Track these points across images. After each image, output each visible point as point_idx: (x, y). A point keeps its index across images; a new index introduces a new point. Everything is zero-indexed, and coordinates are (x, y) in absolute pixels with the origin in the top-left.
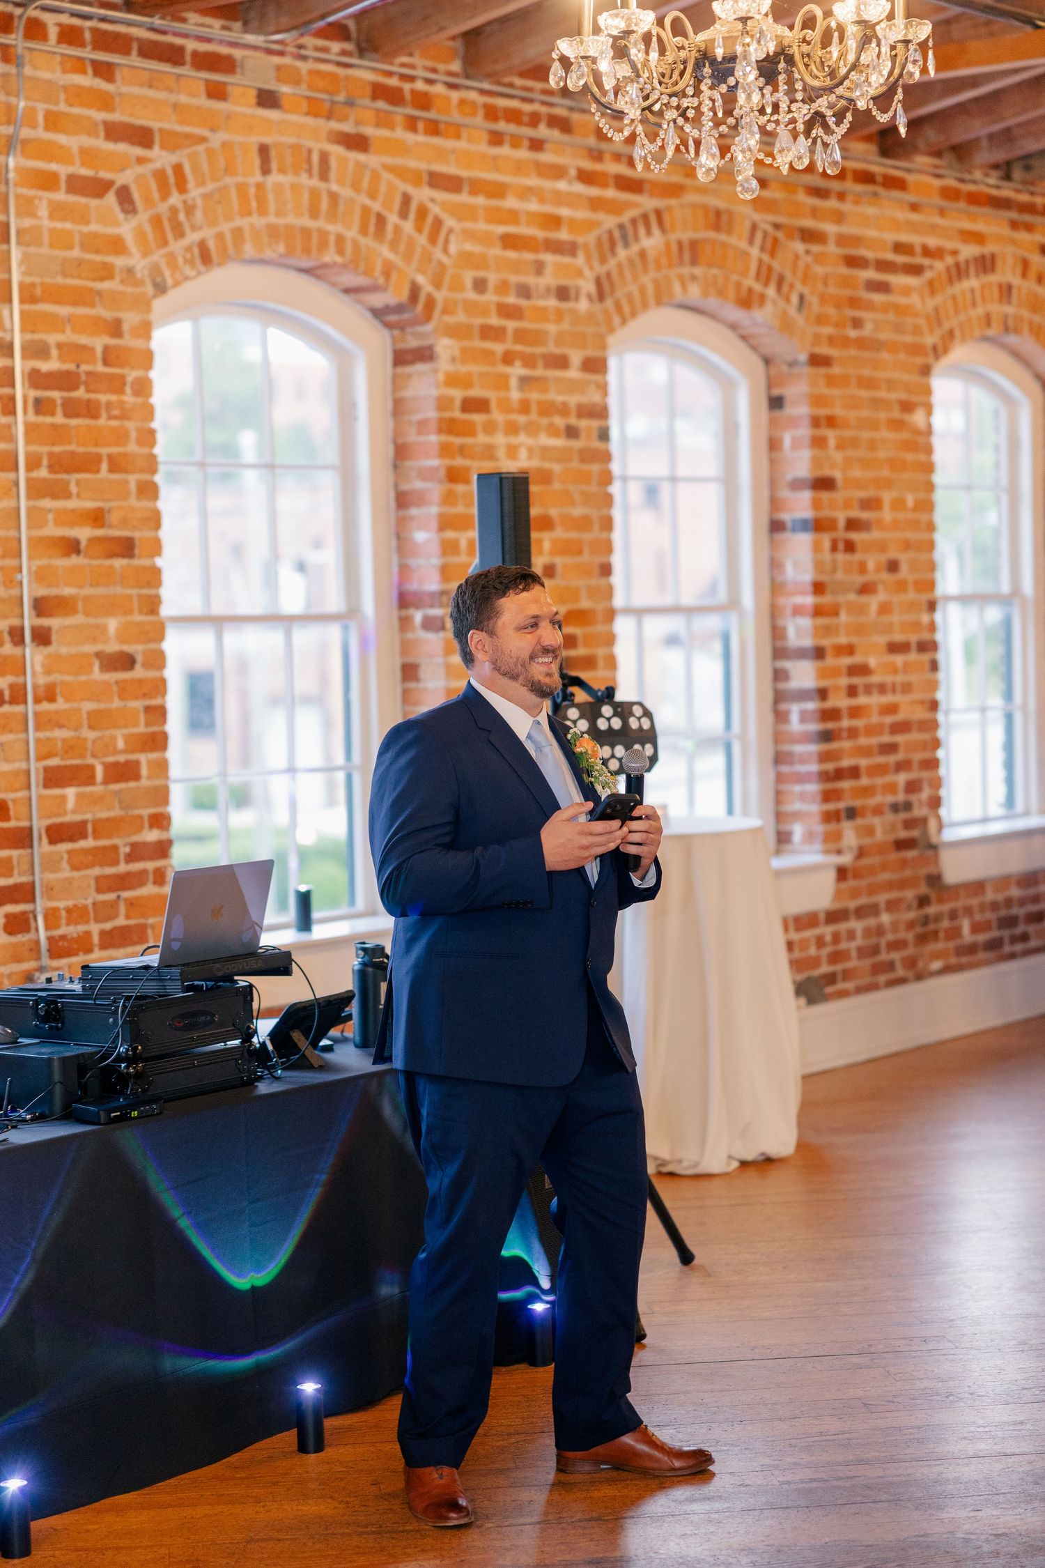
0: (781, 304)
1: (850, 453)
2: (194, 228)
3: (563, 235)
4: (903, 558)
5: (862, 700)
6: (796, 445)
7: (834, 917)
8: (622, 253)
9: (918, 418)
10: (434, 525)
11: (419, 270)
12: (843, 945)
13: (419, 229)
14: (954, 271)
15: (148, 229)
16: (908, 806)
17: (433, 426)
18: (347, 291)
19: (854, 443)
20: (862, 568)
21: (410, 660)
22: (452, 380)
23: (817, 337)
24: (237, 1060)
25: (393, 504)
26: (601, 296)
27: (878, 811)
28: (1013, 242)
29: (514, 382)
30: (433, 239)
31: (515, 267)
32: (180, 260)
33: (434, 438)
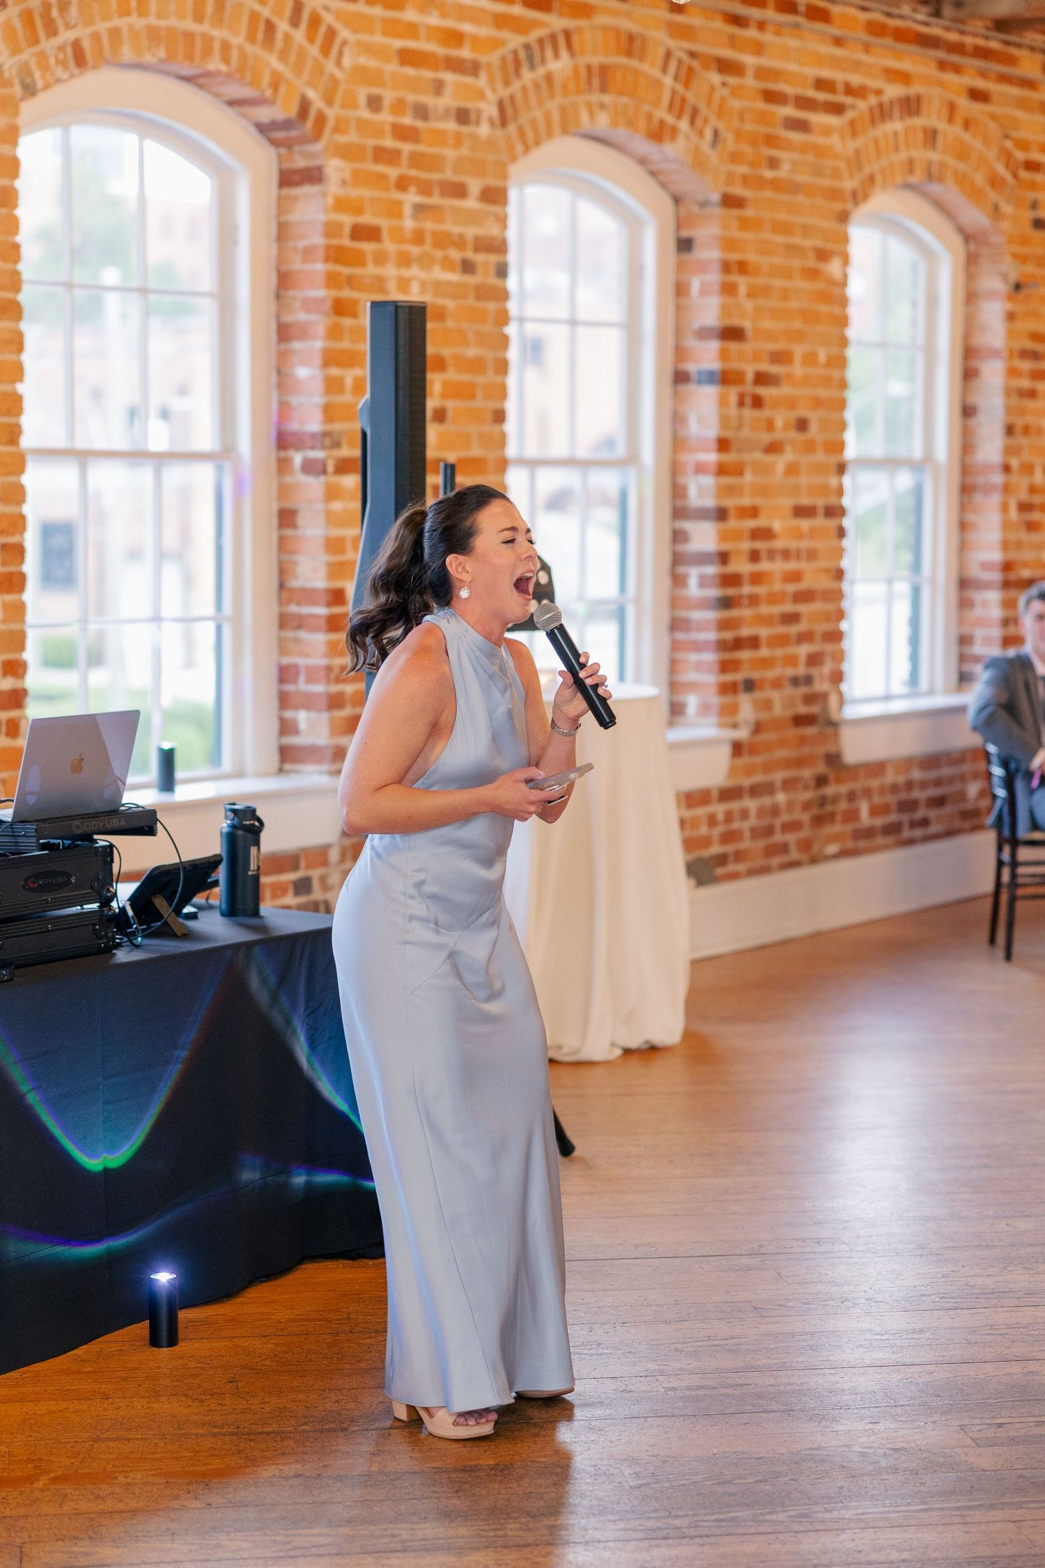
0: (694, 138)
1: (762, 302)
2: (68, 27)
3: (465, 53)
4: (814, 417)
5: (764, 566)
6: (704, 292)
7: (727, 794)
8: (527, 75)
9: (834, 267)
10: (318, 360)
11: (310, 84)
12: (736, 825)
13: (311, 39)
14: (877, 112)
15: (17, 24)
16: (808, 680)
17: (320, 254)
18: (232, 103)
19: (765, 291)
20: (770, 426)
21: (288, 505)
22: (341, 205)
23: (730, 175)
24: (94, 925)
25: (274, 337)
26: (504, 121)
27: (777, 684)
28: (940, 84)
29: (407, 210)
30: (326, 50)
31: (412, 85)
32: (52, 61)
33: (320, 267)
